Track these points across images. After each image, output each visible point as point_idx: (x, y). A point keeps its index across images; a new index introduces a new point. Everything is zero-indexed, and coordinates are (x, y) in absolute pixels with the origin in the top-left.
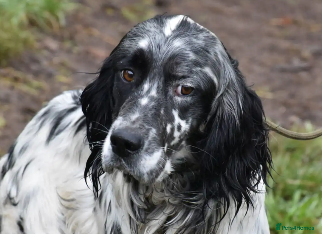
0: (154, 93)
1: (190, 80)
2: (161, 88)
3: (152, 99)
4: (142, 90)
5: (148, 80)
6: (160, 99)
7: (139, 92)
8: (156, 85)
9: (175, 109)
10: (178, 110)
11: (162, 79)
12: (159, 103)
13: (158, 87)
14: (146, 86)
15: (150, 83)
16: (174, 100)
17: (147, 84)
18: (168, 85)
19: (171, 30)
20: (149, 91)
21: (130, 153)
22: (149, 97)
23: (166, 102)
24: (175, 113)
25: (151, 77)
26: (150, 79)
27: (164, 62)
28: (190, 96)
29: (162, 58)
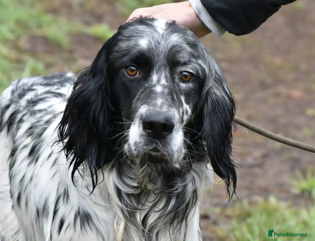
0: (163, 81)
1: (191, 67)
2: (168, 78)
3: (164, 86)
4: (152, 81)
5: (155, 72)
6: (170, 86)
7: (150, 83)
8: (163, 75)
9: (182, 95)
10: (184, 95)
11: (168, 69)
12: (171, 90)
13: (166, 77)
14: (155, 78)
15: (157, 74)
16: (180, 86)
17: (155, 76)
18: (174, 72)
19: (162, 29)
20: (159, 81)
21: (166, 135)
22: (161, 85)
23: (174, 88)
24: (183, 98)
25: (157, 69)
26: (156, 71)
27: (166, 55)
28: (191, 82)
29: (163, 52)
